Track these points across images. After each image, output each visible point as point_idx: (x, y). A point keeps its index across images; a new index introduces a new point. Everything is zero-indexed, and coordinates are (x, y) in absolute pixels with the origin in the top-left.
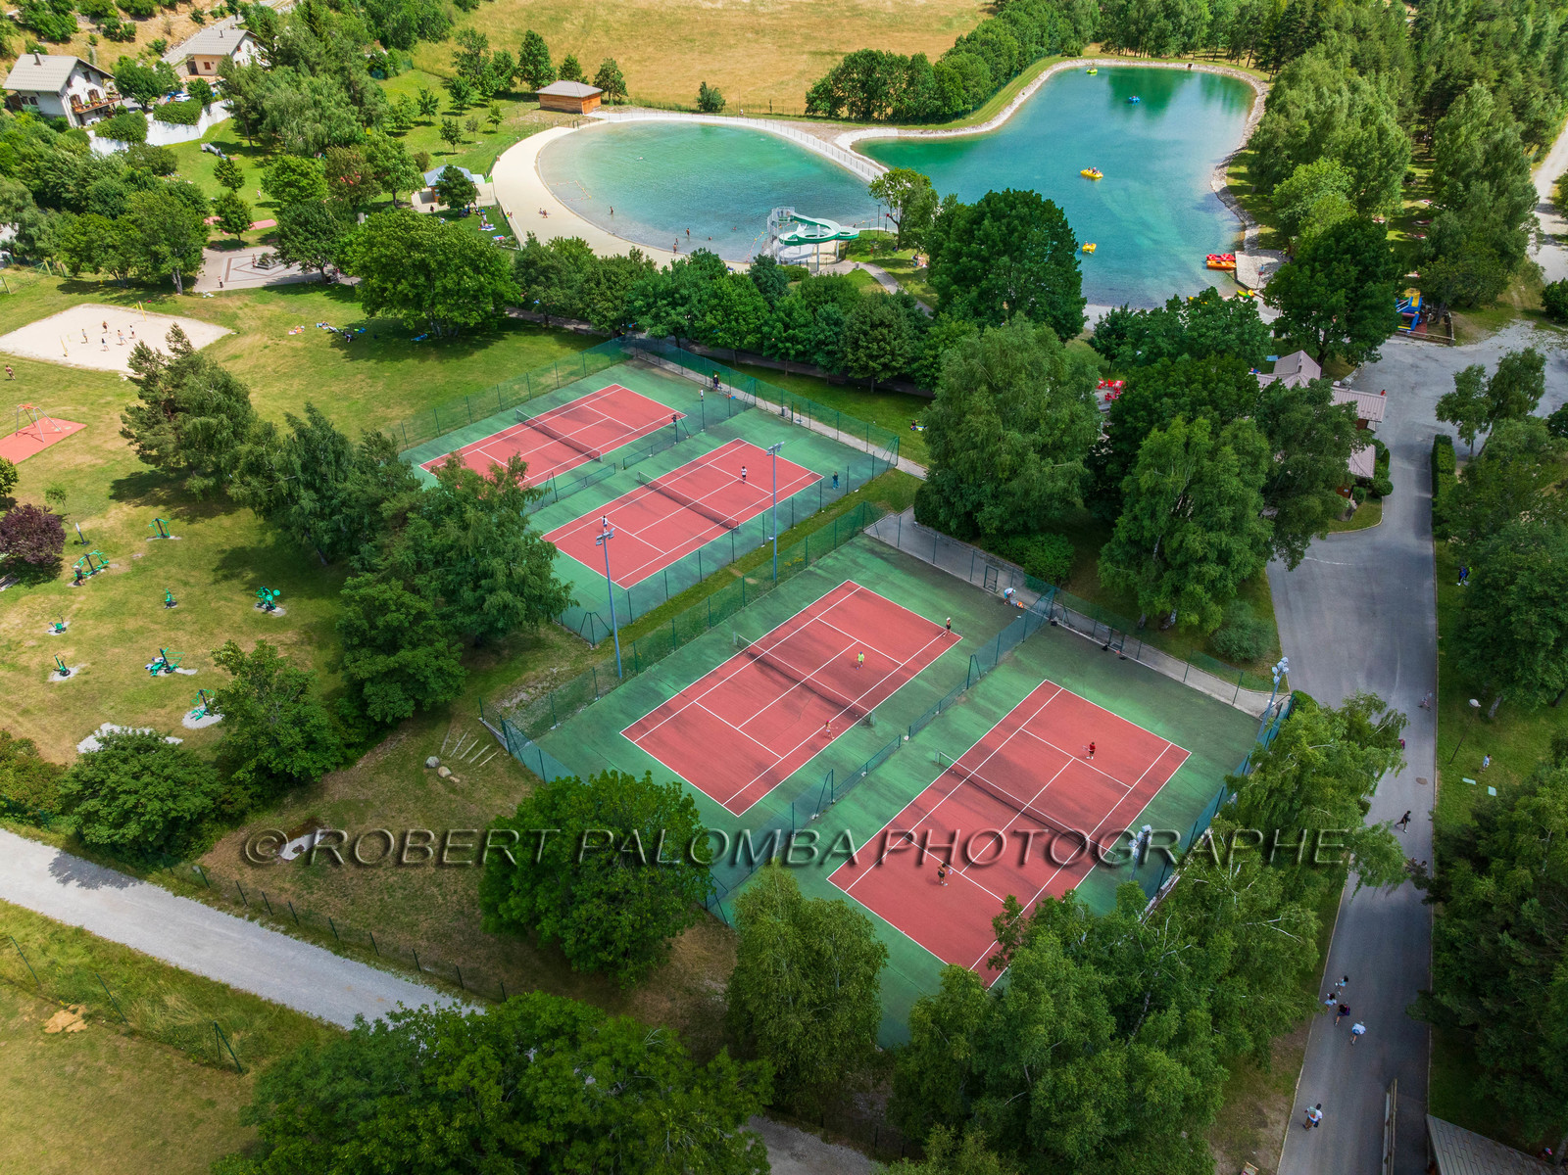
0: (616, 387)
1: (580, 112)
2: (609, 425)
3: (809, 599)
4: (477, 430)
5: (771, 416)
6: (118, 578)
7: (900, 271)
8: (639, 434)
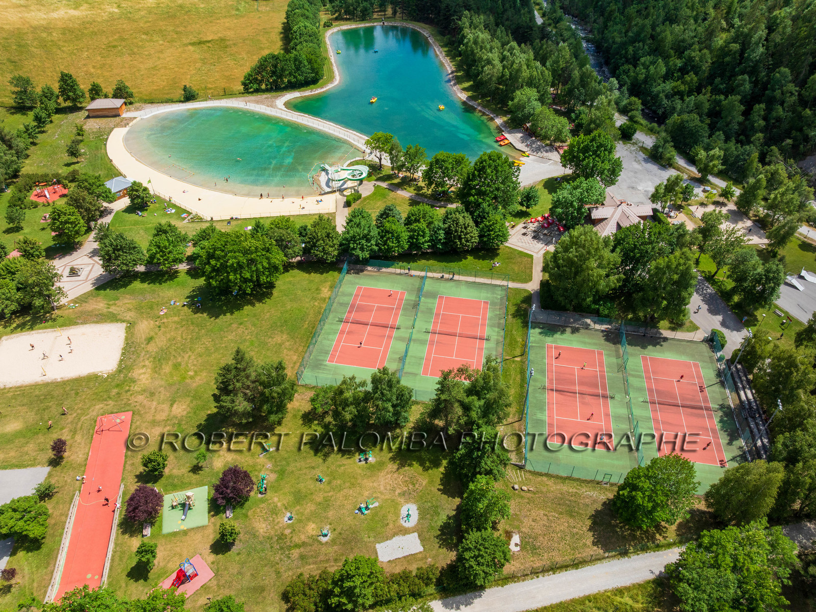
0: (360, 288)
1: (119, 115)
2: (379, 309)
3: (543, 358)
4: (329, 334)
5: (437, 279)
6: (277, 481)
7: (396, 181)
8: (398, 308)
